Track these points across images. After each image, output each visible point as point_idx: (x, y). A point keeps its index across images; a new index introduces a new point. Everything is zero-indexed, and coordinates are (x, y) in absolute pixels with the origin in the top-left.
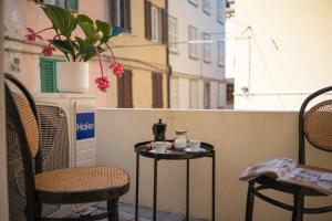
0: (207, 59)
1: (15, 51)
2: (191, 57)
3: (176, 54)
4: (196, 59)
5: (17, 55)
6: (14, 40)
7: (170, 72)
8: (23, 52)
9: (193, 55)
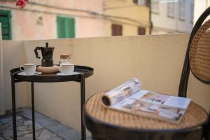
0: (182, 18)
1: (39, 12)
2: (169, 16)
3: (157, 14)
4: (173, 18)
5: (41, 15)
6: (39, 5)
7: (151, 27)
8: (45, 13)
9: (171, 15)
